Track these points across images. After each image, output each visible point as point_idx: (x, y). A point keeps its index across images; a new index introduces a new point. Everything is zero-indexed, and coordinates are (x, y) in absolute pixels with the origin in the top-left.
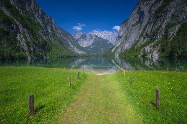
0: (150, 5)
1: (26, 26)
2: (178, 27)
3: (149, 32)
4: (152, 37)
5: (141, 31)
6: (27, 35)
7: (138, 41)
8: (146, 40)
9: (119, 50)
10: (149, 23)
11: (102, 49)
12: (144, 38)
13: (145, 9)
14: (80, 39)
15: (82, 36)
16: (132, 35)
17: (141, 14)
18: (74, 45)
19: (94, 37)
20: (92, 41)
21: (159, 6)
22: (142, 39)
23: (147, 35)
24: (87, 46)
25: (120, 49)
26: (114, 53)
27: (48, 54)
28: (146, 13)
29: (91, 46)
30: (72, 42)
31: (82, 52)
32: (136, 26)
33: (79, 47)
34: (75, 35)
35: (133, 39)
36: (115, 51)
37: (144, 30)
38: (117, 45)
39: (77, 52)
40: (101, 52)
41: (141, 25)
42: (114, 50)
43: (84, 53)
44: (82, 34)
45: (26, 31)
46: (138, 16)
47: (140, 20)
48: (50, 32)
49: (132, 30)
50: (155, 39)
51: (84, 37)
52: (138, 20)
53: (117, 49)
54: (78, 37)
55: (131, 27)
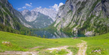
0: (76, 3)
5: (72, 17)
7: (71, 23)
8: (74, 23)
9: (60, 26)
12: (74, 22)
13: (74, 5)
14: (26, 15)
15: (28, 13)
16: (68, 18)
17: (72, 7)
18: (23, 21)
19: (37, 14)
20: (36, 17)
22: (73, 22)
23: (75, 21)
24: (32, 21)
26: (56, 28)
28: (74, 7)
29: (35, 21)
30: (21, 19)
31: (29, 26)
32: (69, 13)
33: (27, 22)
34: (22, 12)
35: (68, 21)
36: (56, 26)
39: (25, 26)
40: (44, 26)
41: (72, 14)
43: (31, 27)
46: (70, 6)
49: (67, 15)
50: (78, 24)
51: (29, 13)
52: (70, 9)
53: (58, 25)
54: (24, 14)
55: (67, 13)
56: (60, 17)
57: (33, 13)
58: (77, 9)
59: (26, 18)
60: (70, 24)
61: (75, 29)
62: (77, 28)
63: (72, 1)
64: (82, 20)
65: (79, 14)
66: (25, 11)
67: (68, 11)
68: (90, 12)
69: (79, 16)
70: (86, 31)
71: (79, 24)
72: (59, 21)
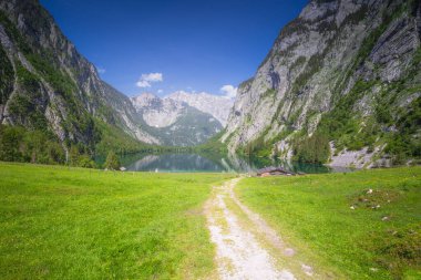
0: (289, 65)
1: (59, 92)
2: (319, 117)
3: (286, 115)
4: (290, 126)
5: (275, 109)
6: (62, 109)
7: (270, 128)
8: (283, 126)
9: (236, 141)
10: (286, 98)
11: (198, 134)
12: (280, 124)
13: (282, 71)
14: (147, 108)
15: (153, 102)
16: (260, 115)
17: (275, 78)
18: (135, 123)
19: (180, 107)
20: (174, 115)
21: (302, 70)
22: (277, 125)
23: (283, 119)
24: (164, 126)
25: (238, 138)
26: (225, 146)
27: (97, 146)
28: (283, 78)
29: (172, 125)
30: (129, 116)
31: (153, 139)
32: (267, 99)
33: (145, 128)
34: (134, 99)
35: (261, 121)
36: (227, 141)
37: (279, 108)
38: (232, 129)
39: (140, 139)
40: (196, 140)
41: (275, 98)
42: (224, 138)
43: (157, 142)
44: (151, 97)
45: (59, 100)
46: (270, 79)
47: (273, 88)
48: (89, 94)
49: (259, 104)
50: (294, 129)
51: (156, 104)
52: (269, 86)
53: (233, 138)
54: (142, 105)
55: (258, 99)
56: (238, 114)
57: (167, 104)
58: (293, 81)
59: (145, 118)
60: (266, 133)
61: (282, 146)
62: (290, 142)
63: (275, 59)
64: (311, 113)
65: (298, 93)
66: (145, 95)
67: (263, 91)
68: (350, 74)
69: (300, 101)
70: (333, 150)
71: (299, 127)
72: (236, 126)
